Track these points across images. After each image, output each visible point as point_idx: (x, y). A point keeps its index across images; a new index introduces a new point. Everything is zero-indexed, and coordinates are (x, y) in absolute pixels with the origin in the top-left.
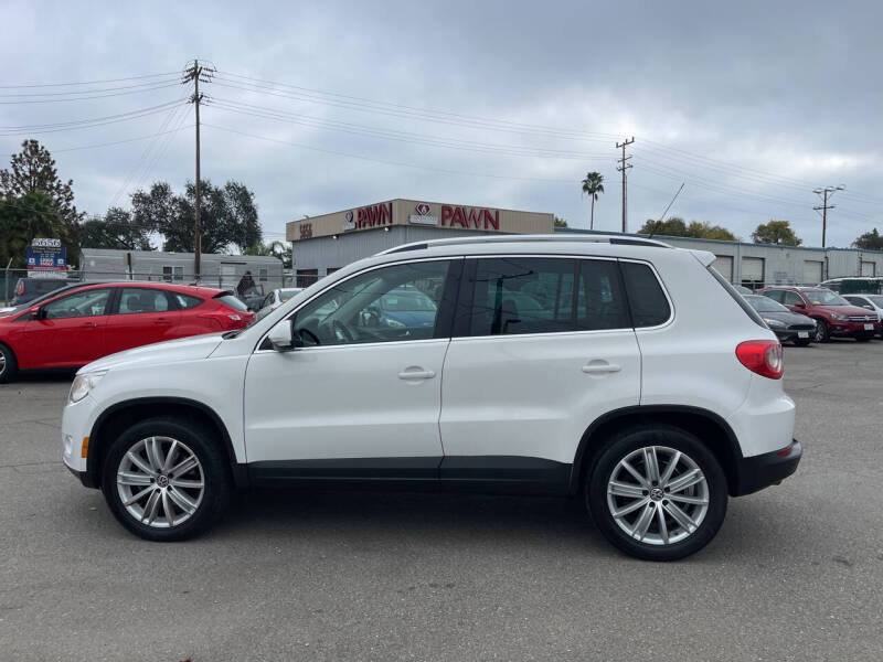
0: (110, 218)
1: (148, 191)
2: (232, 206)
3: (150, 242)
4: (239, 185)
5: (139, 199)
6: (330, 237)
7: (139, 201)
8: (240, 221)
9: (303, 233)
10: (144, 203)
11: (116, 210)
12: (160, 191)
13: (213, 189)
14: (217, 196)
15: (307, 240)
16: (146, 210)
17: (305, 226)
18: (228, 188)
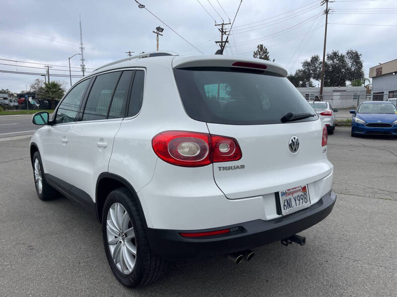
0: (297, 74)
1: (309, 60)
2: (349, 62)
3: (313, 83)
4: (354, 51)
5: (306, 64)
6: (392, 73)
7: (305, 65)
8: (353, 69)
9: (377, 73)
10: (307, 66)
11: (299, 70)
12: (315, 59)
13: (340, 55)
14: (342, 58)
15: (380, 76)
16: (308, 69)
17: (379, 69)
18: (347, 54)
